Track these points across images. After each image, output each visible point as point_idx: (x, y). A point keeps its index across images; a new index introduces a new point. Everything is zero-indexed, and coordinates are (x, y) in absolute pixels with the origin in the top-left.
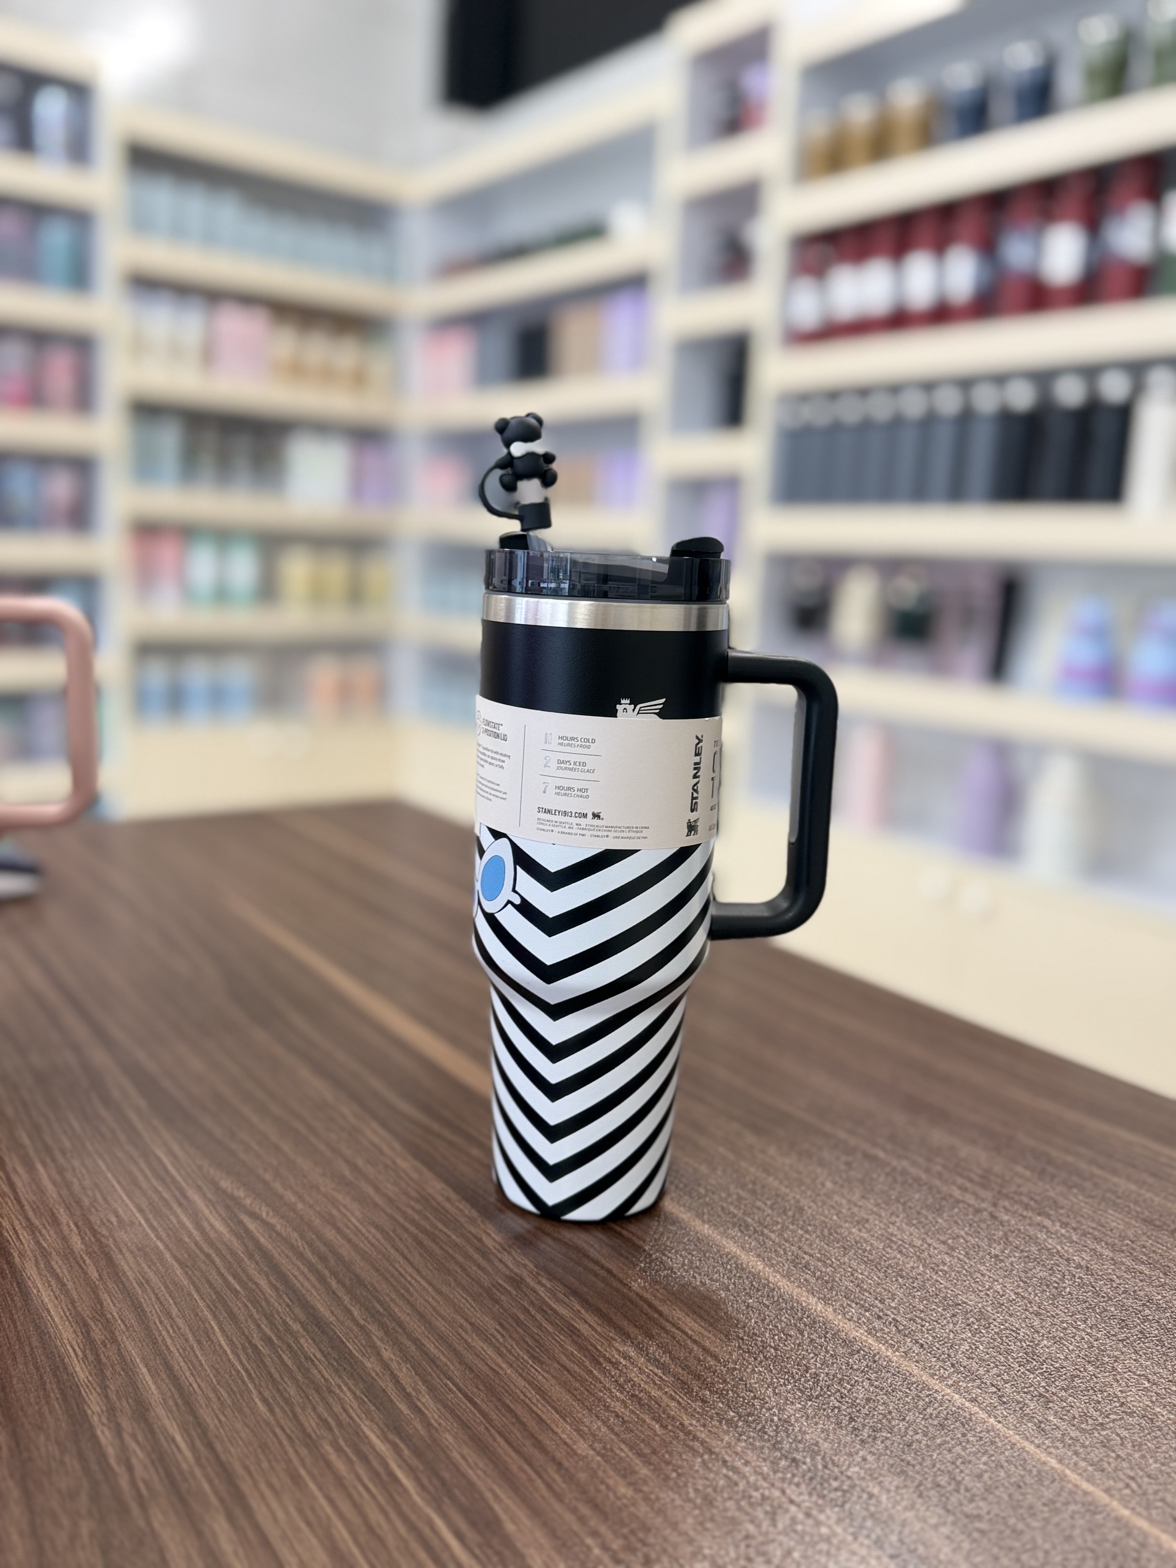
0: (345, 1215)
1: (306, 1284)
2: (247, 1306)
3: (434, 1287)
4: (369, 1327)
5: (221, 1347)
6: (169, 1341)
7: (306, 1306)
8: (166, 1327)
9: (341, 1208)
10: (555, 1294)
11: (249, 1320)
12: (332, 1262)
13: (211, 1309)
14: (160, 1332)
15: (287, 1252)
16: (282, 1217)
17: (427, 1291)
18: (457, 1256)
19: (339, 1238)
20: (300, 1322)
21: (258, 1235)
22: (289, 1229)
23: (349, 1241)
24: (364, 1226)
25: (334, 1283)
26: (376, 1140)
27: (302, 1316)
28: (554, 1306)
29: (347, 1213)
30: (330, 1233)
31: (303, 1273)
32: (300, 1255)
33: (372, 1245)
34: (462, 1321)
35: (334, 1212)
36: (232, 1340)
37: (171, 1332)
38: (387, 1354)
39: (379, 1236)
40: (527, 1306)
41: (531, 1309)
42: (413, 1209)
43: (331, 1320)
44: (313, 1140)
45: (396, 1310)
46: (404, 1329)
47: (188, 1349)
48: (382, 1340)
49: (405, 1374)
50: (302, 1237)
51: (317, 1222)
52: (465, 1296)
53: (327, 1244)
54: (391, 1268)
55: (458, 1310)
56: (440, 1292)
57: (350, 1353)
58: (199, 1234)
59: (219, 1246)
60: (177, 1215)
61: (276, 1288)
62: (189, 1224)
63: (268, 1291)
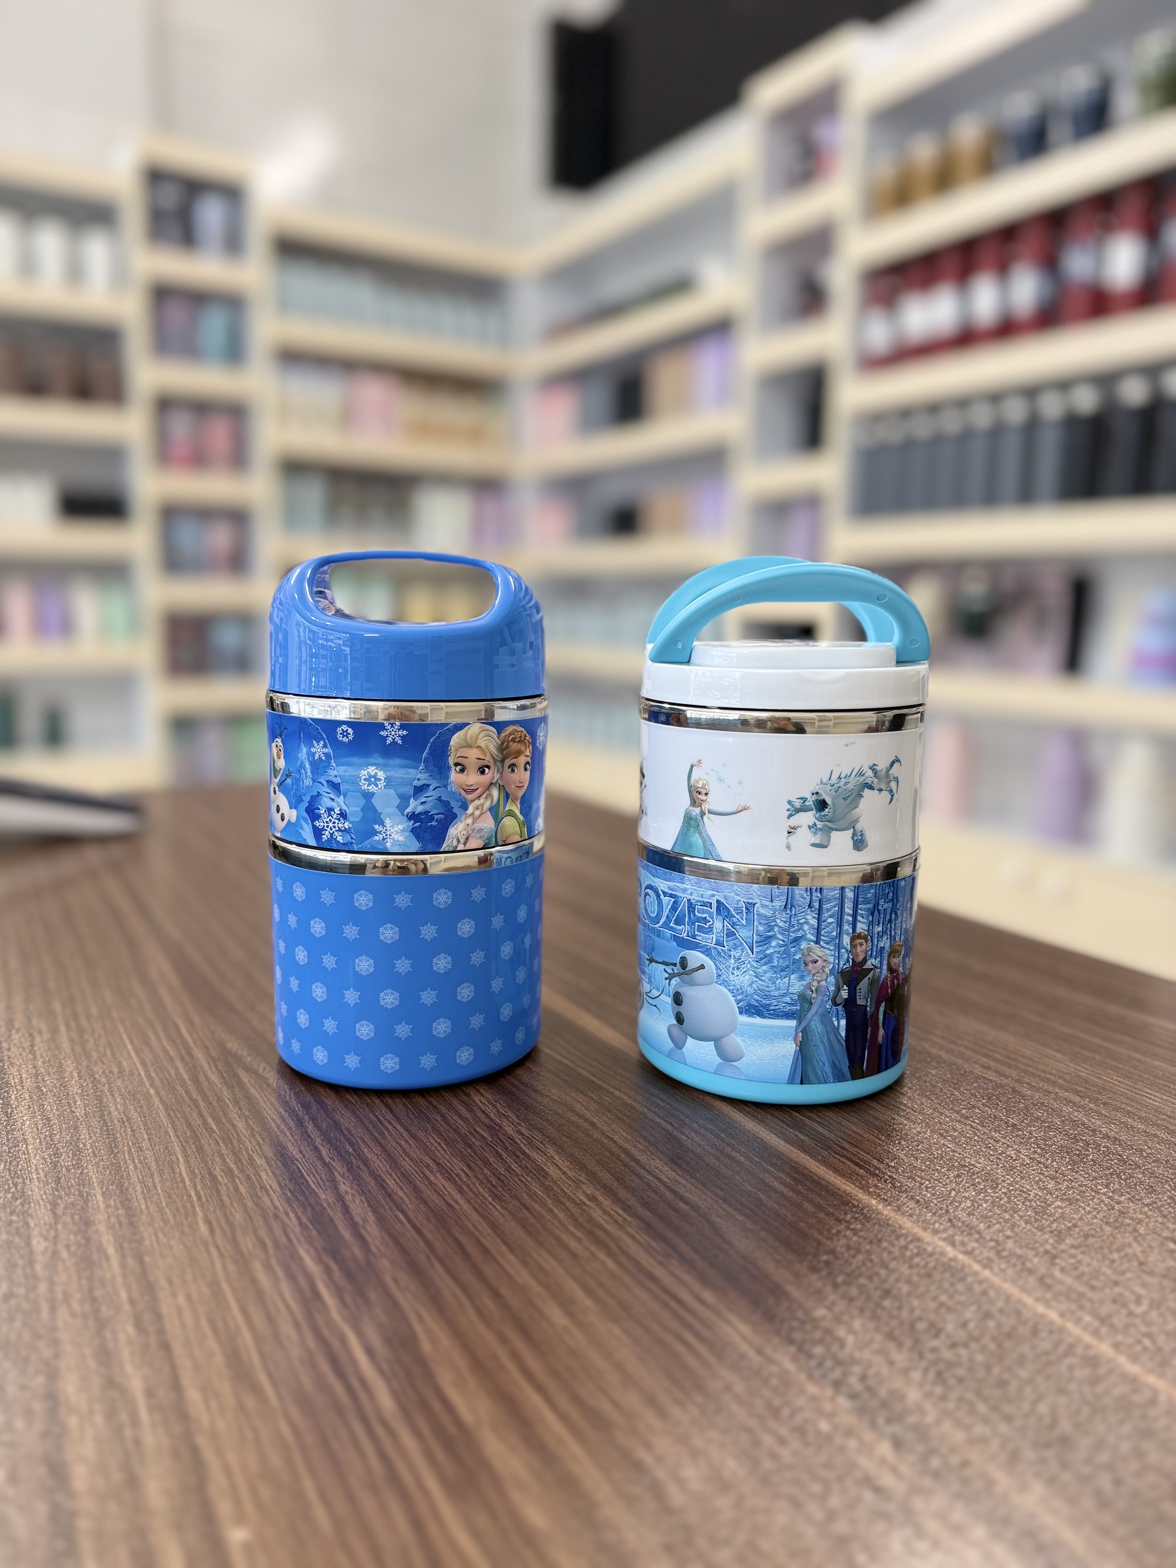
4: (334, 1165)
38: (345, 1187)
45: (366, 1151)
46: (367, 1167)
48: (342, 1175)
49: (357, 1205)
57: (308, 1186)
58: (192, 1084)
59: (208, 1093)
60: (177, 1069)
61: (252, 1129)
62: (185, 1076)
63: (244, 1131)
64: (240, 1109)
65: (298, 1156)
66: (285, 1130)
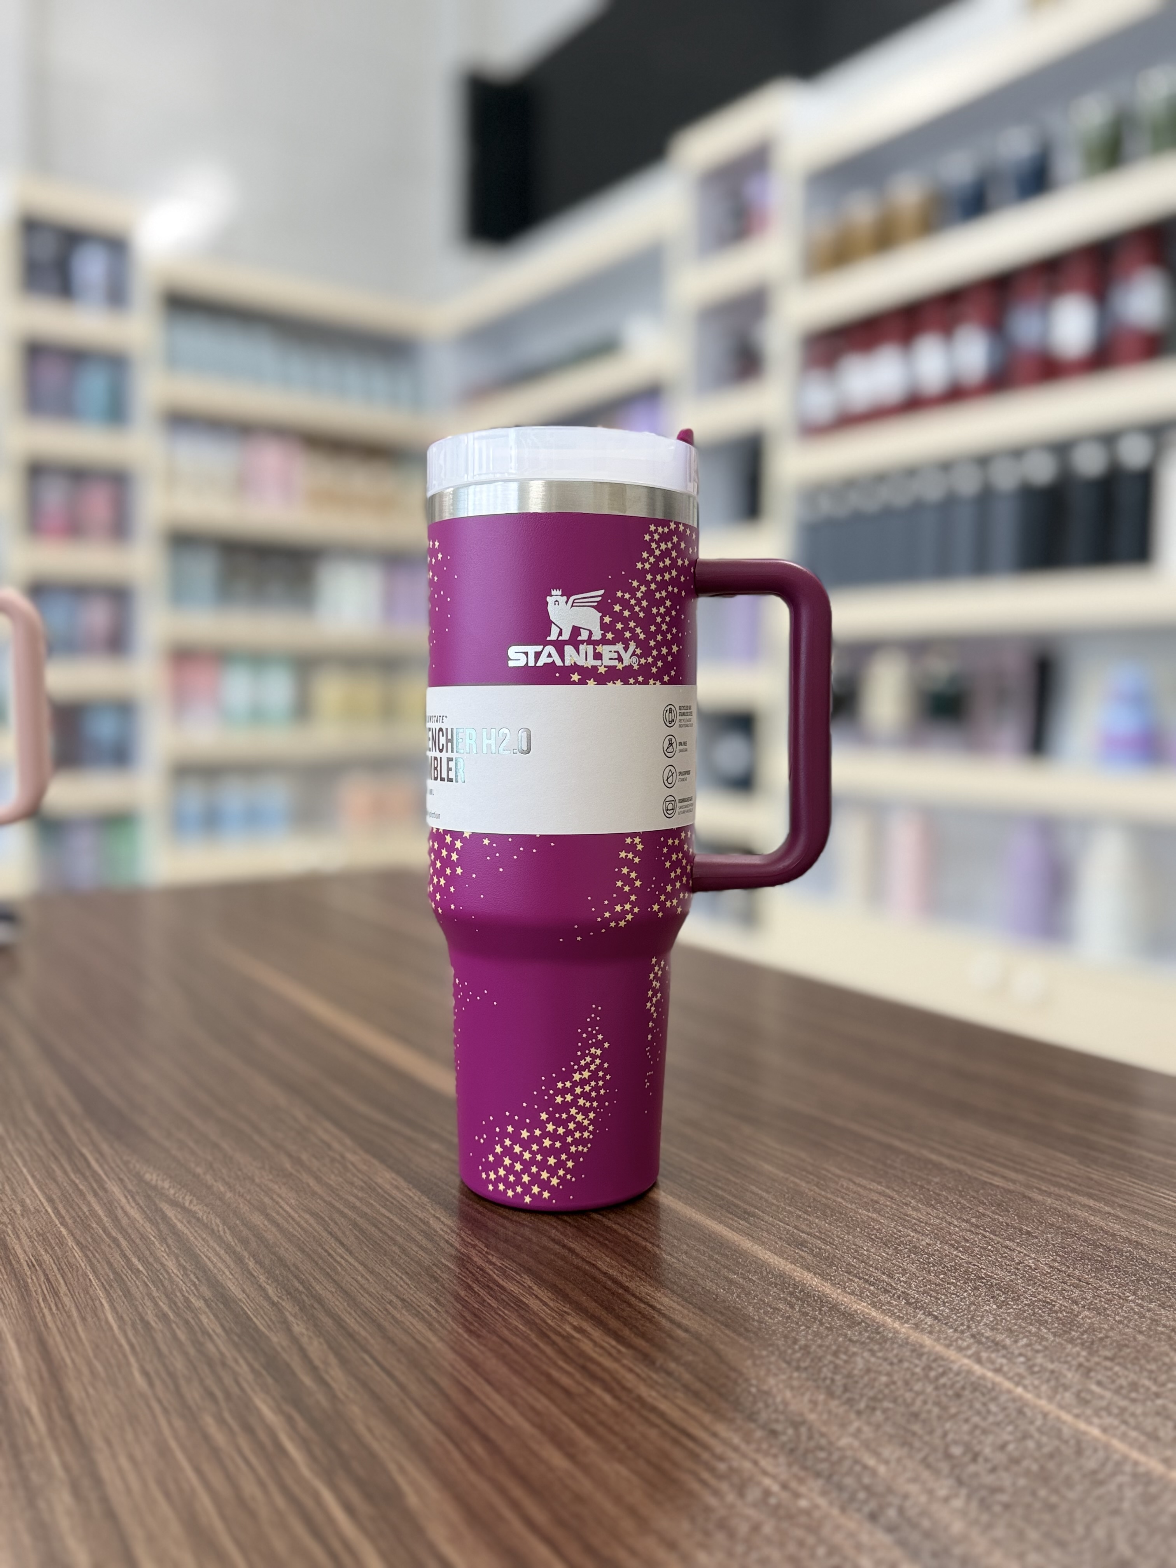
0: (277, 1203)
1: (220, 1265)
2: (147, 1285)
3: (365, 1266)
4: (284, 1304)
5: (107, 1322)
6: (49, 1318)
7: (215, 1284)
8: (50, 1305)
9: (275, 1197)
10: (505, 1272)
11: (146, 1298)
12: (254, 1244)
13: (105, 1289)
14: (41, 1309)
15: (204, 1236)
16: (207, 1205)
17: (357, 1270)
18: (398, 1238)
19: (266, 1223)
20: (205, 1300)
21: (175, 1221)
22: (212, 1216)
23: (278, 1225)
24: (297, 1212)
25: (251, 1264)
26: (326, 1137)
27: (208, 1294)
28: (501, 1282)
29: (280, 1200)
30: (257, 1219)
31: (218, 1254)
32: (220, 1239)
33: (303, 1229)
34: (393, 1298)
35: (267, 1200)
36: (122, 1317)
37: (54, 1309)
38: (299, 1328)
39: (312, 1221)
40: (471, 1283)
41: (474, 1286)
42: (356, 1197)
43: (240, 1297)
44: (256, 1137)
45: (317, 1288)
46: (323, 1306)
47: (69, 1324)
48: (295, 1316)
49: (315, 1348)
50: (224, 1223)
51: (244, 1208)
52: (400, 1274)
53: (252, 1228)
54: (320, 1250)
55: (389, 1287)
56: (372, 1272)
57: (256, 1329)
58: (110, 1220)
59: (130, 1231)
60: (89, 1204)
61: (184, 1268)
62: (101, 1212)
63: (175, 1271)
64: (169, 1246)
65: (242, 1296)
66: (223, 1268)
